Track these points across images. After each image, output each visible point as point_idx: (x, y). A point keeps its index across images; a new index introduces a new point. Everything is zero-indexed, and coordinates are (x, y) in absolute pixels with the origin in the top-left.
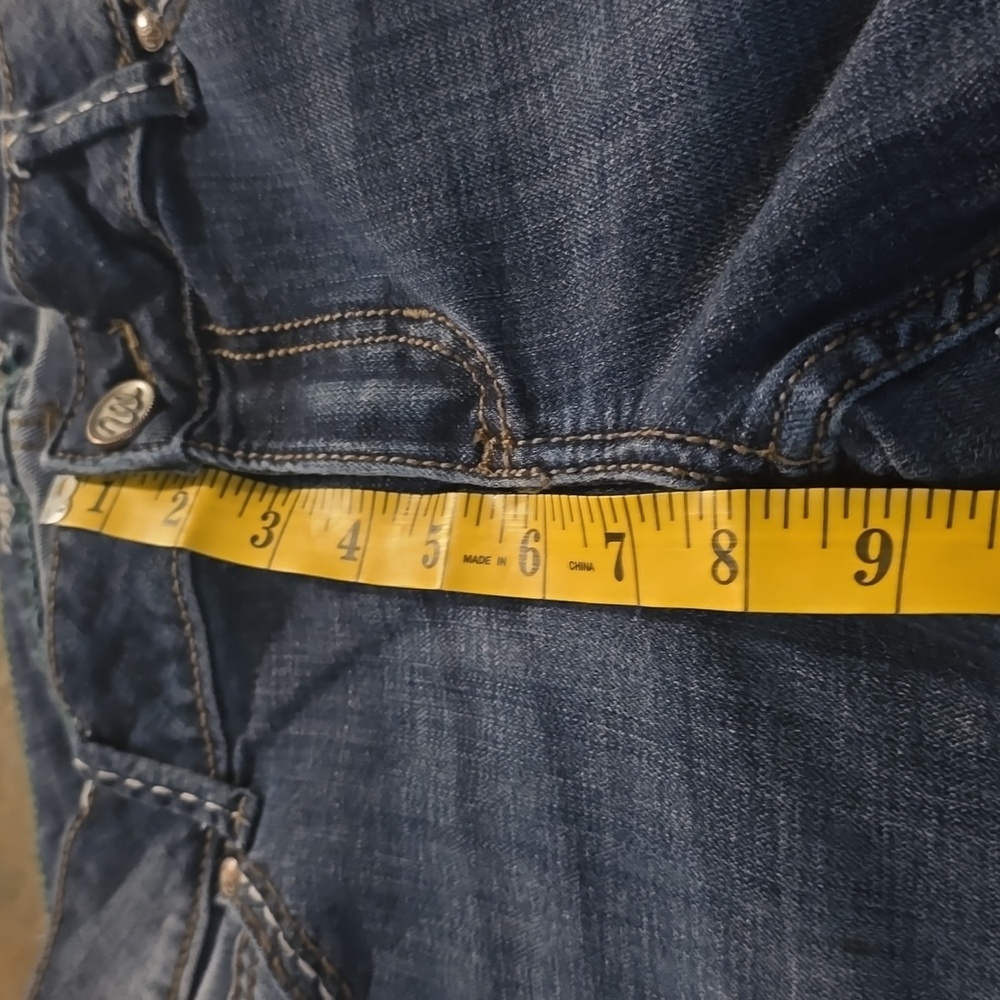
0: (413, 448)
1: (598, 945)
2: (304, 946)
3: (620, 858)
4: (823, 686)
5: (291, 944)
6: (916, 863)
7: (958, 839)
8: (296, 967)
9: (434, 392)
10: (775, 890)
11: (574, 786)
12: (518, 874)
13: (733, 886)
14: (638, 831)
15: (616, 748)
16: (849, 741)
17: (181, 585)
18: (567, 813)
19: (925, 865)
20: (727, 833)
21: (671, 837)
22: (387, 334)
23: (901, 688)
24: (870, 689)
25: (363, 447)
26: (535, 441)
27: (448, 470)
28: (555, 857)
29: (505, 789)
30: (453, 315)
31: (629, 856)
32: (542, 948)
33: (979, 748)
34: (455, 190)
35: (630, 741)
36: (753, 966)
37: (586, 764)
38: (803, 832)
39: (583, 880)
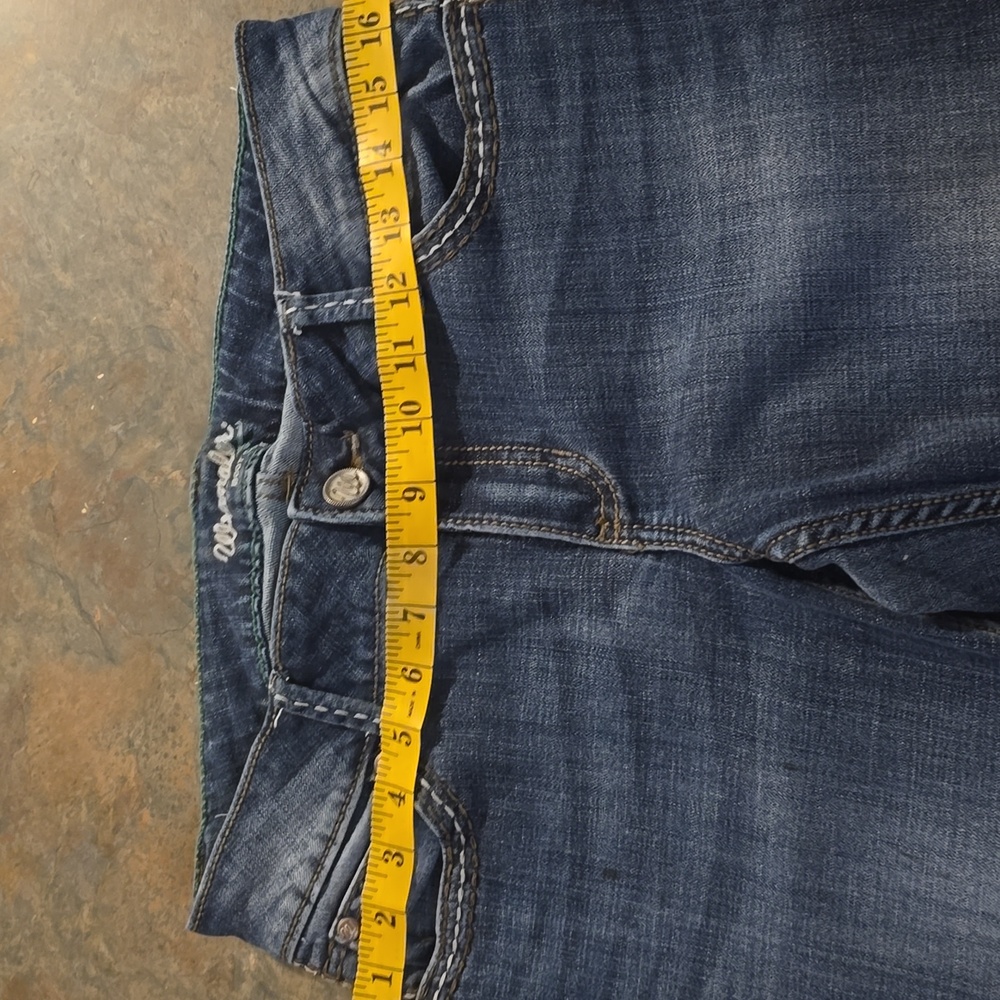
0: (558, 524)
1: (643, 781)
2: (449, 798)
3: (662, 734)
4: (784, 644)
5: (440, 797)
6: (821, 727)
7: (843, 714)
8: (444, 811)
9: (574, 496)
10: (754, 739)
11: (638, 699)
12: (596, 747)
13: (730, 740)
14: (675, 719)
15: (666, 678)
16: (793, 670)
17: (379, 591)
18: (631, 713)
19: (825, 728)
20: (730, 713)
21: (696, 719)
22: (541, 461)
23: (821, 645)
24: (806, 645)
25: (525, 520)
26: (635, 527)
27: (578, 537)
28: (622, 736)
29: (593, 703)
30: (592, 457)
31: (669, 732)
32: (607, 786)
33: (855, 671)
34: (603, 396)
35: (676, 673)
36: (738, 778)
37: (646, 688)
38: (769, 712)
39: (638, 748)
